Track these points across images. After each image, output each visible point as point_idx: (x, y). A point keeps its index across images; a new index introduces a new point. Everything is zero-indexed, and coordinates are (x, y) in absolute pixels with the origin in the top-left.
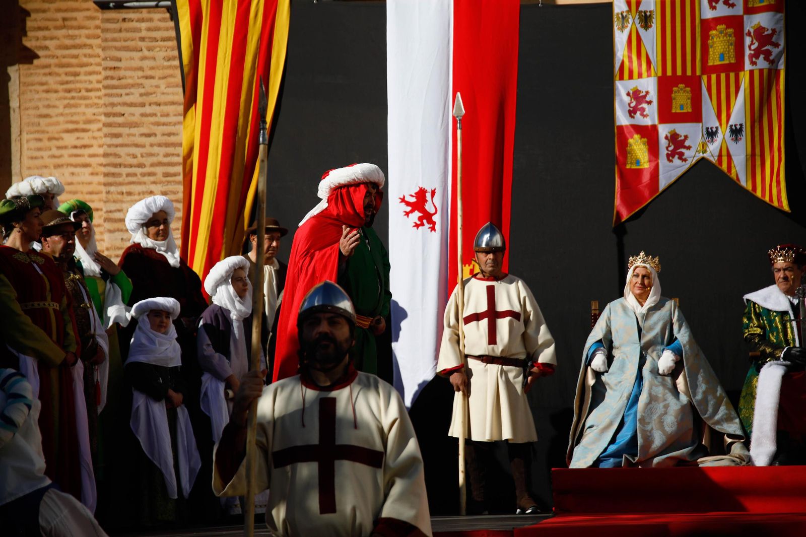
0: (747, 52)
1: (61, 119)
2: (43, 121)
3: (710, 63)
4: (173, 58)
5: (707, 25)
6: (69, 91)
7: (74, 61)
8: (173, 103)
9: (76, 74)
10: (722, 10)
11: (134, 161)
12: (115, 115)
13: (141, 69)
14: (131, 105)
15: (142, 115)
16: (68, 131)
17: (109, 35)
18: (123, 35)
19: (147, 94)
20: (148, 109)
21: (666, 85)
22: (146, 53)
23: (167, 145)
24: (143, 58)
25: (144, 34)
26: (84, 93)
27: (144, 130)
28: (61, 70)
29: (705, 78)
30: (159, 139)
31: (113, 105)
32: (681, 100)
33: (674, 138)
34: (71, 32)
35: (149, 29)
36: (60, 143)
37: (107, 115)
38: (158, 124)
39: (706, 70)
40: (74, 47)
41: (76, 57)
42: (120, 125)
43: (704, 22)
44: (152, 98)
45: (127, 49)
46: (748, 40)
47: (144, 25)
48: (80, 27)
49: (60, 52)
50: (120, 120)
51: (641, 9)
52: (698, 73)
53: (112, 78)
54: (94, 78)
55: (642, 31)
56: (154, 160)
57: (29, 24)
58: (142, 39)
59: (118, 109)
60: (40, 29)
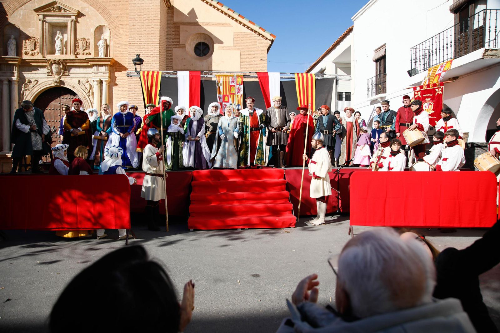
0: (237, 92)
1: (121, 95)
2: (118, 95)
3: (231, 93)
4: (140, 86)
5: (231, 86)
6: (122, 90)
7: (123, 85)
8: (140, 93)
9: (124, 88)
10: (233, 84)
11: (133, 103)
12: (129, 95)
13: (134, 87)
14: (132, 93)
15: (134, 95)
16: (122, 97)
17: (129, 81)
18: (131, 81)
19: (135, 92)
20: (135, 94)
21: (224, 96)
22: (135, 84)
23: (139, 100)
24: (135, 85)
25: (135, 81)
26: (125, 91)
27: (134, 98)
28: (121, 87)
29: (230, 95)
30: (137, 99)
31: (129, 93)
32: (226, 99)
33: (225, 105)
34: (123, 80)
35: (136, 80)
36: (121, 99)
37: (128, 95)
38: (137, 97)
39: (231, 94)
40: (123, 83)
41: (124, 85)
42: (130, 97)
43: (230, 85)
44: (136, 92)
45: (132, 84)
46: (237, 89)
47: (135, 80)
48: (125, 80)
49: (121, 84)
50: (131, 96)
51: (220, 82)
52: (229, 94)
53: (129, 89)
54: (127, 88)
55: (220, 86)
56: (136, 103)
57: (117, 79)
58: (135, 82)
59: (130, 94)
60: (118, 80)
